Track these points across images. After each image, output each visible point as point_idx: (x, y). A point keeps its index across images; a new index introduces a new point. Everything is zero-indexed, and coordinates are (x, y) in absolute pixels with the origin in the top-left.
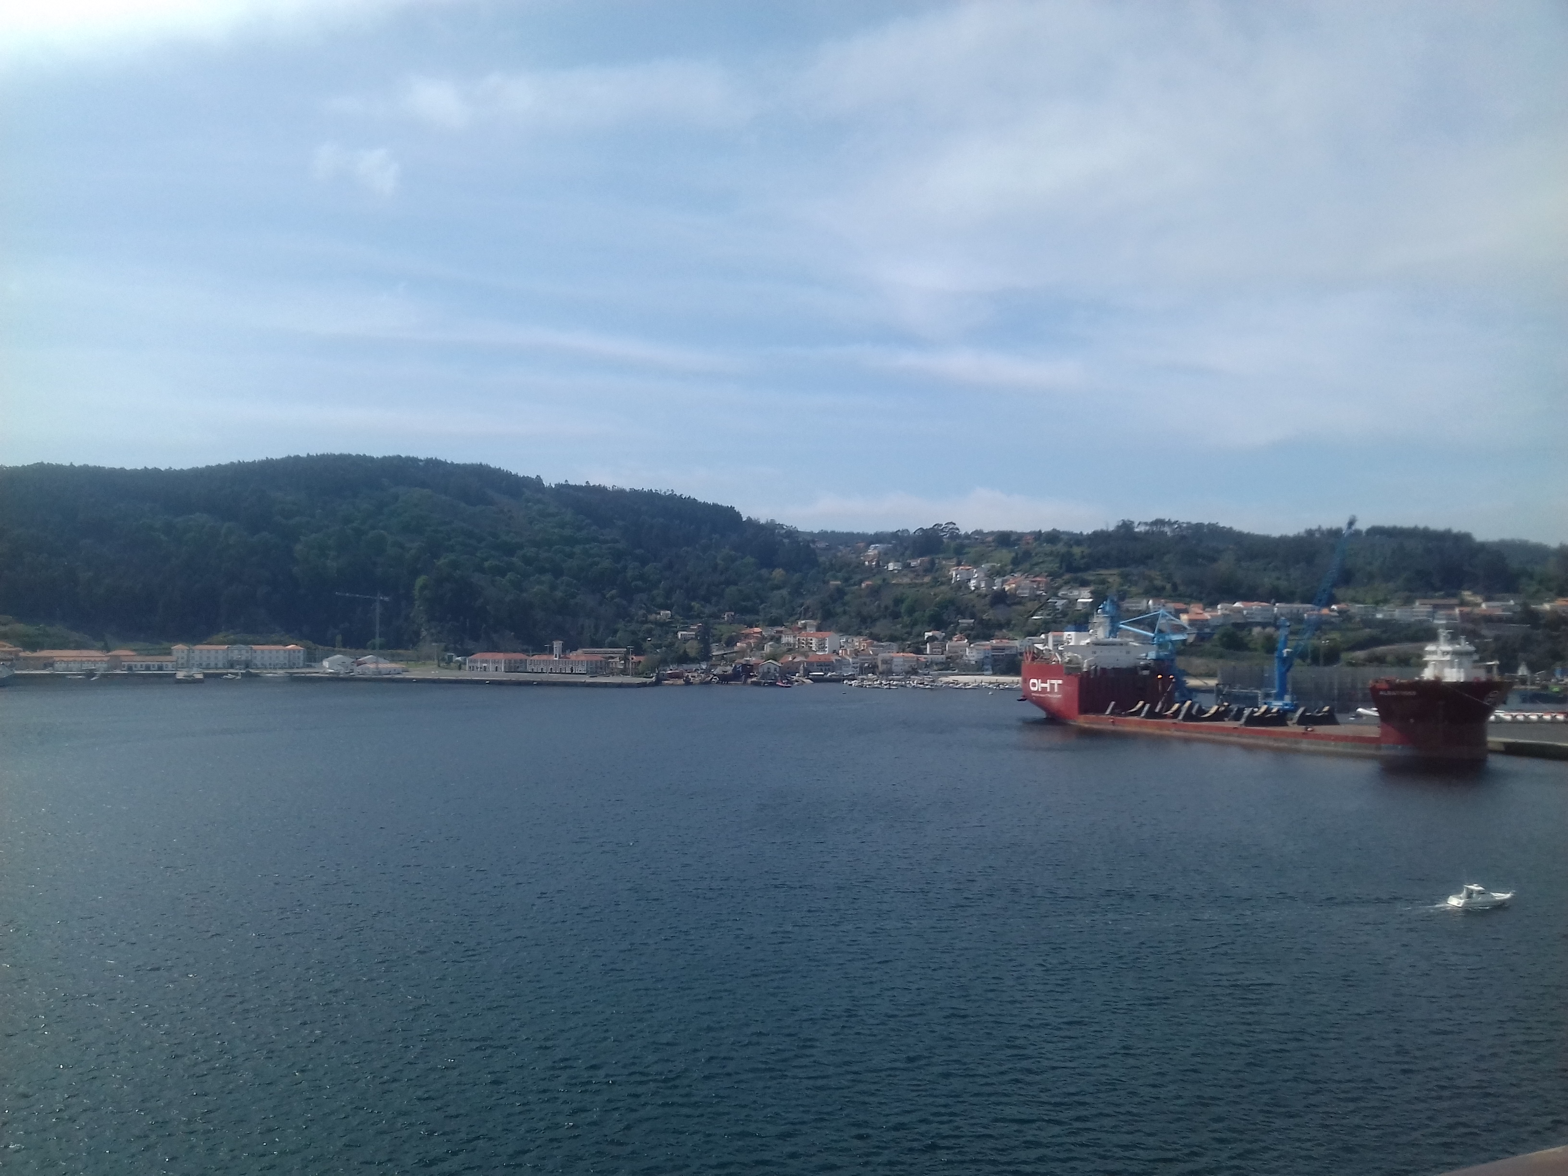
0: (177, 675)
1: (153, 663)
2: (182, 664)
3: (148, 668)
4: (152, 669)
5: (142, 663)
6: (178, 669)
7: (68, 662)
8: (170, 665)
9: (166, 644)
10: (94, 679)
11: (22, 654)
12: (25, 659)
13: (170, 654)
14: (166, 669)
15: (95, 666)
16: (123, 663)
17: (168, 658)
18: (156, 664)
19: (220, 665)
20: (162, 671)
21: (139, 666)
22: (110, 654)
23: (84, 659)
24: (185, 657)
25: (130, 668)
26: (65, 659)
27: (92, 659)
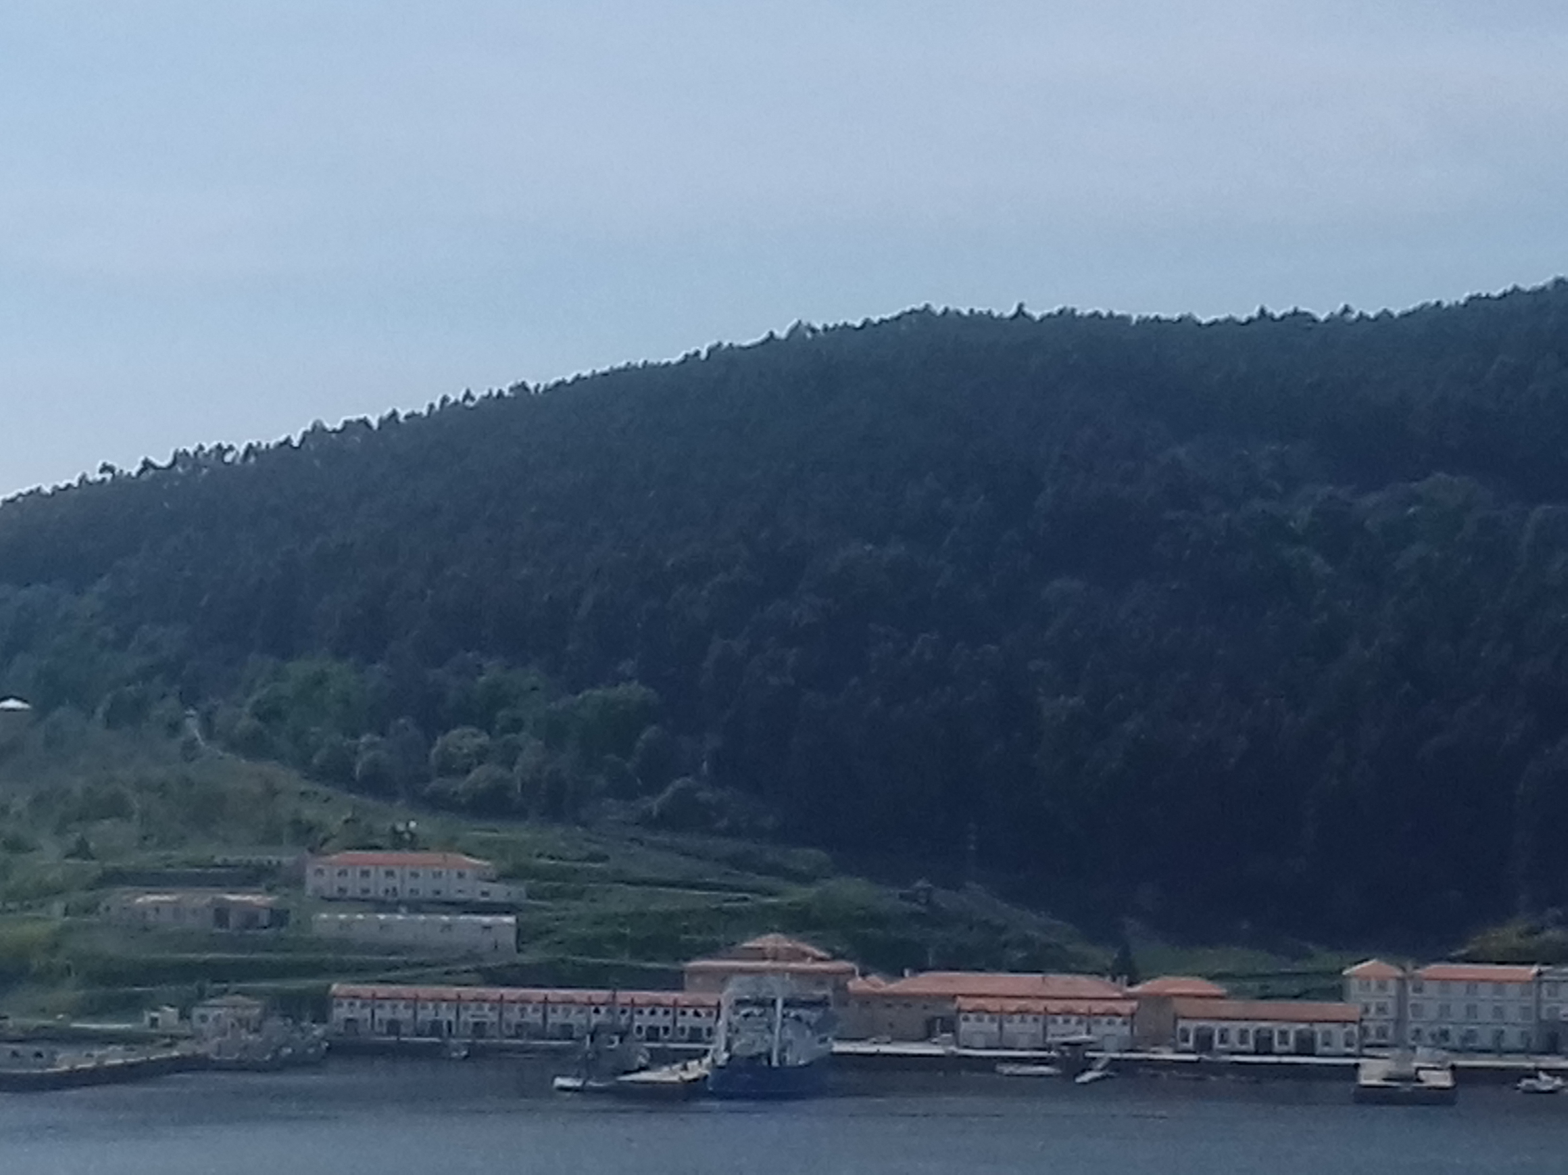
0: (1362, 1072)
1: (1285, 1026)
2: (1382, 1032)
3: (1264, 1045)
4: (1277, 1047)
5: (1243, 1025)
6: (1367, 1051)
7: (1001, 1016)
8: (1339, 1033)
9: (1325, 959)
10: (1087, 1077)
11: (857, 984)
12: (866, 1000)
13: (1338, 993)
14: (1326, 1049)
15: (1089, 1032)
16: (1181, 1024)
17: (1333, 1008)
18: (1292, 1029)
19: (1512, 1039)
20: (1312, 1055)
21: (1234, 1037)
22: (1137, 989)
23: (1055, 1006)
24: (1391, 1006)
25: (1204, 1042)
26: (992, 1005)
27: (1082, 1007)
